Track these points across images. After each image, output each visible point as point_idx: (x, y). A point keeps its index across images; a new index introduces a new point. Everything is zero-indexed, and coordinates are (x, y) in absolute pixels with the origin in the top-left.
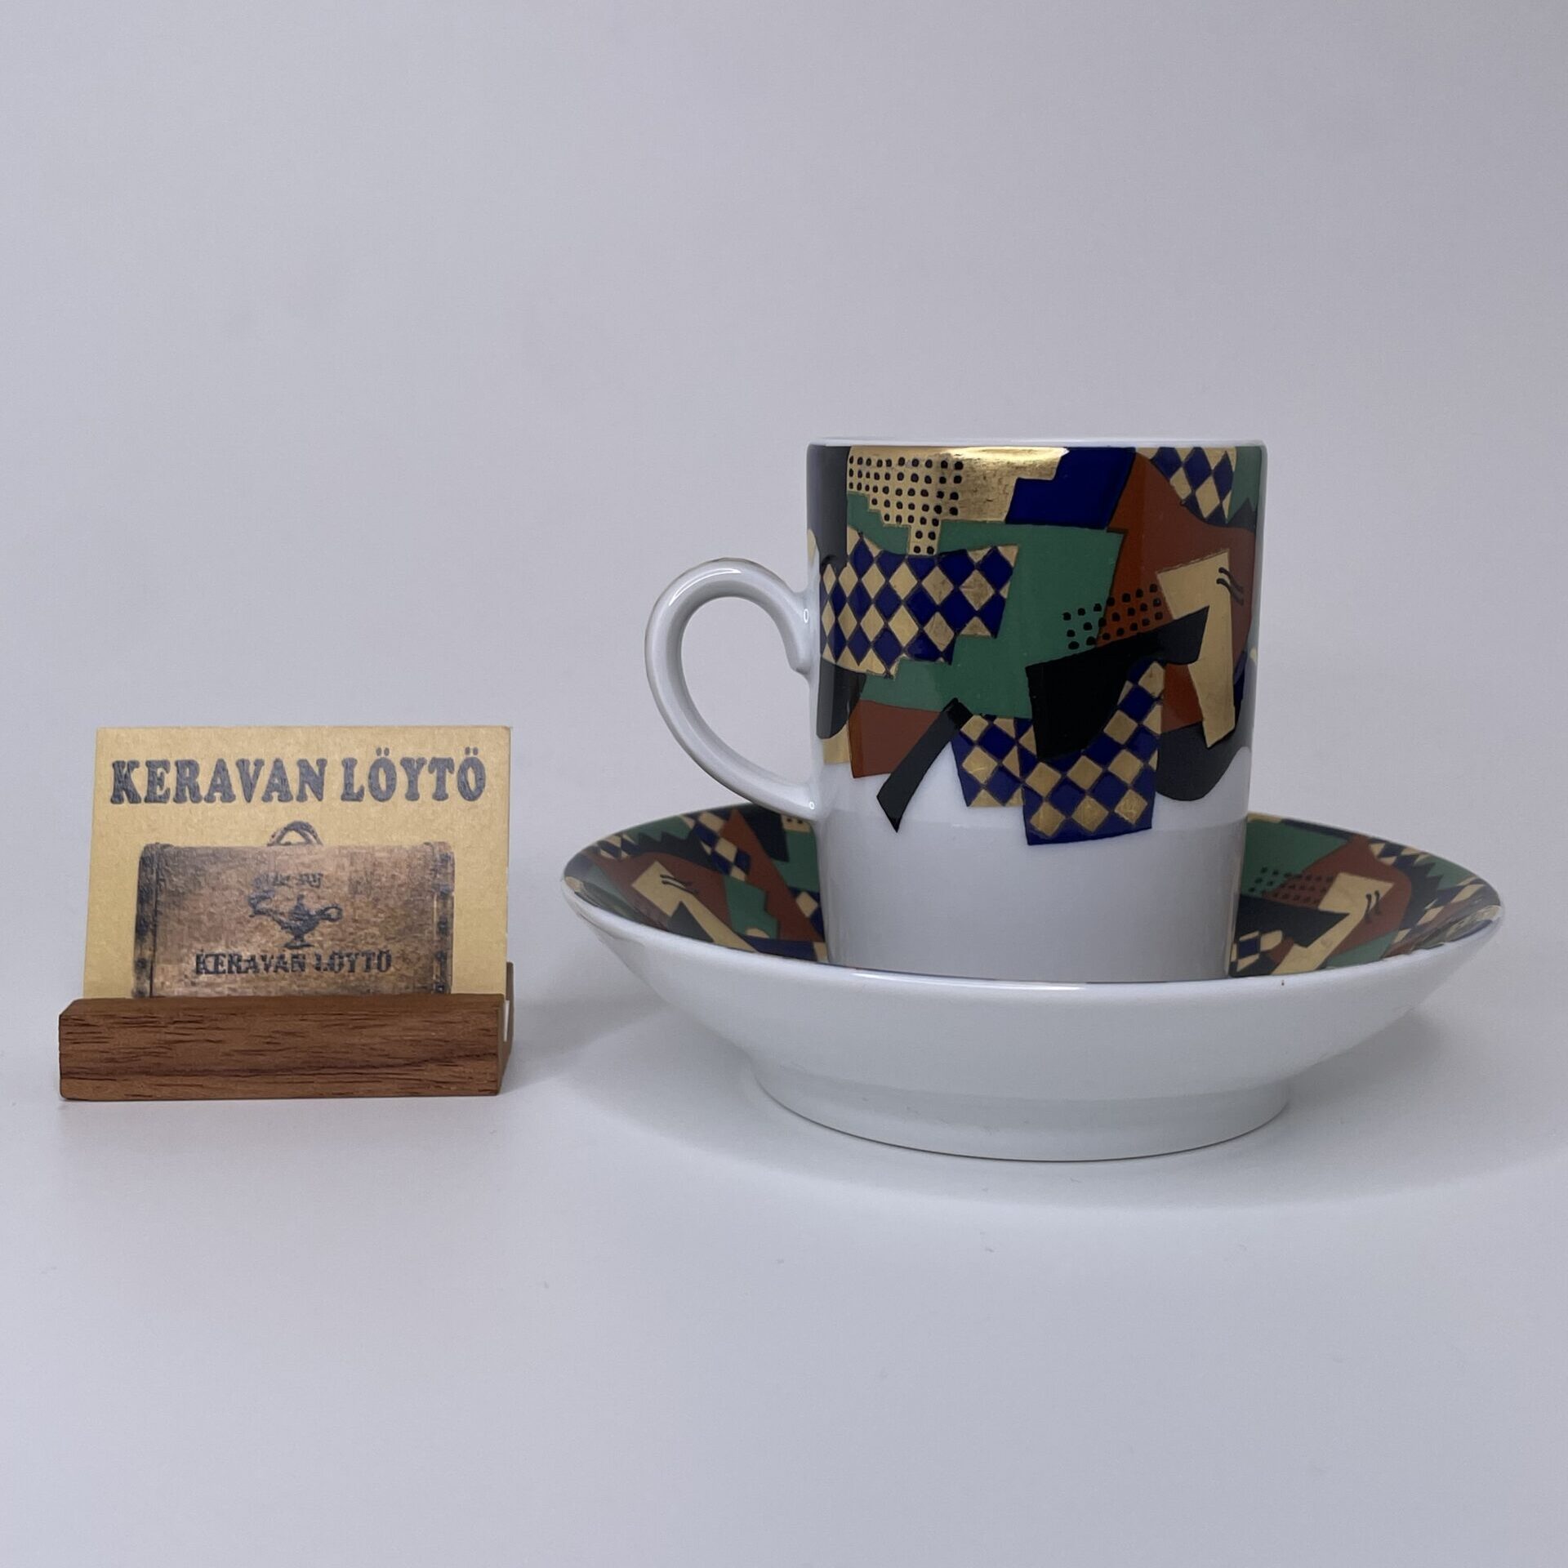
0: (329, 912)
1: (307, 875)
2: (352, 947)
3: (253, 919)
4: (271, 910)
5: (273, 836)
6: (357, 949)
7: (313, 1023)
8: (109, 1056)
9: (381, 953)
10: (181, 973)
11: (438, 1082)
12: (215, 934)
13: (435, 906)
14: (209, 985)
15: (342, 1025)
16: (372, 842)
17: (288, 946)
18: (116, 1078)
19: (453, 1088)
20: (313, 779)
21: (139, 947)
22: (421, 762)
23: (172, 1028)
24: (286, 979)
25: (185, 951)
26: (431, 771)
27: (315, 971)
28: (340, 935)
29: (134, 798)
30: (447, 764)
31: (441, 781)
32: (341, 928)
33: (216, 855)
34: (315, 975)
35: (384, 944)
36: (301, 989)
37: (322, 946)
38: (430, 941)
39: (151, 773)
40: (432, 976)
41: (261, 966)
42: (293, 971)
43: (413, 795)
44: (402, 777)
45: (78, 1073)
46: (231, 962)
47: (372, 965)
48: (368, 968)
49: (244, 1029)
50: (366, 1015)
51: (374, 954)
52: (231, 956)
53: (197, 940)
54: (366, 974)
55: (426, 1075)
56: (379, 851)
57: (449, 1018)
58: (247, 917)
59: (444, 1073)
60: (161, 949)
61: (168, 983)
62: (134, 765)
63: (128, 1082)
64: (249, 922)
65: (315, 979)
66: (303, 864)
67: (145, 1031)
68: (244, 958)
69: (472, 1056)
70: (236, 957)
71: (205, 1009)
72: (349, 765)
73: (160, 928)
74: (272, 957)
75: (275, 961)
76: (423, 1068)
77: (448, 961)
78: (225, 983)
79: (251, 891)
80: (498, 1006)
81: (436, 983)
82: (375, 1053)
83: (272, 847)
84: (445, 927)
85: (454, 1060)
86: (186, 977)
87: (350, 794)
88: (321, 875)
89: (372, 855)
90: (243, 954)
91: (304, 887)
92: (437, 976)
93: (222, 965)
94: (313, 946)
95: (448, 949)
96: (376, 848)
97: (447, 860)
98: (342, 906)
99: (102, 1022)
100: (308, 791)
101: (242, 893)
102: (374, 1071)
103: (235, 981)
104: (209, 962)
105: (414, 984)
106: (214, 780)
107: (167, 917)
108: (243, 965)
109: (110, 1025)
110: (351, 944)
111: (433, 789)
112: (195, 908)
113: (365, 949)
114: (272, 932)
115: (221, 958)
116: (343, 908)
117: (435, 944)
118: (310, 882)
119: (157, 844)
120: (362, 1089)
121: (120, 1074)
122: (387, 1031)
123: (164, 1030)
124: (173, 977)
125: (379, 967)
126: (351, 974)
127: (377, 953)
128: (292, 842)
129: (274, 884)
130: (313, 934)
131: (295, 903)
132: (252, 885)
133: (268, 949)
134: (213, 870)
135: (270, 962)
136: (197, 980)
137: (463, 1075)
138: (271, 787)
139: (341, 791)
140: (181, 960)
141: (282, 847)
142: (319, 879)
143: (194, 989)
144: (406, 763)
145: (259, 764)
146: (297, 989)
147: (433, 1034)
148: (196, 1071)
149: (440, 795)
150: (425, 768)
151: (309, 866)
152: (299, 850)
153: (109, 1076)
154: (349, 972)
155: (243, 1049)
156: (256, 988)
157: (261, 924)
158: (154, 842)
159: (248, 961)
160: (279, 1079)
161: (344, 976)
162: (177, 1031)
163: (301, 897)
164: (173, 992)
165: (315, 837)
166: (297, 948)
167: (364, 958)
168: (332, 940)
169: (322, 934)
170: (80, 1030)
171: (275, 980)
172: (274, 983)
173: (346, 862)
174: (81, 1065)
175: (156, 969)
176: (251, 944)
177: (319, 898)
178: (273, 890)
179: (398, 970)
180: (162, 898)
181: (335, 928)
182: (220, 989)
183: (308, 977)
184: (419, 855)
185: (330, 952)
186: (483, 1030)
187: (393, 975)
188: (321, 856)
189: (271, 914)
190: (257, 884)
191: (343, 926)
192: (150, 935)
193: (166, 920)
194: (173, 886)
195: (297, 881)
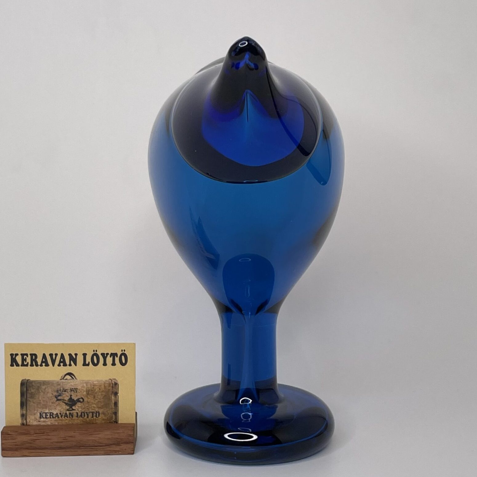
0: (80, 400)
1: (73, 389)
3: (57, 402)
4: (62, 399)
5: (62, 377)
6: (89, 411)
7: (78, 433)
8: (16, 444)
9: (97, 412)
10: (35, 418)
11: (115, 451)
12: (45, 407)
13: (113, 398)
14: (44, 422)
15: (86, 434)
16: (93, 379)
17: (68, 410)
19: (120, 452)
20: (73, 359)
21: (22, 410)
22: (107, 354)
23: (35, 435)
24: (68, 420)
25: (36, 411)
26: (110, 357)
27: (76, 417)
28: (83, 407)
29: (18, 365)
30: (116, 355)
31: (114, 360)
33: (45, 383)
35: (98, 409)
37: (78, 410)
38: (112, 408)
39: (23, 357)
40: (112, 419)
41: (60, 416)
42: (70, 417)
43: (105, 364)
44: (101, 359)
45: (7, 449)
46: (50, 415)
48: (93, 417)
50: (93, 431)
51: (94, 412)
52: (50, 413)
53: (40, 408)
55: (111, 449)
56: (95, 381)
57: (119, 432)
58: (55, 402)
59: (117, 448)
60: (28, 411)
61: (31, 421)
62: (17, 355)
63: (22, 451)
65: (77, 420)
66: (71, 385)
67: (27, 436)
68: (54, 414)
69: (126, 443)
70: (52, 414)
71: (44, 430)
72: (85, 355)
73: (28, 405)
74: (63, 413)
75: (64, 414)
76: (111, 447)
77: (117, 414)
78: (49, 421)
79: (56, 393)
80: (133, 427)
81: (114, 421)
82: (97, 442)
83: (62, 380)
84: (116, 404)
85: (120, 444)
86: (37, 419)
87: (85, 364)
88: (77, 389)
89: (93, 382)
91: (72, 392)
92: (114, 419)
93: (48, 416)
94: (75, 410)
95: (117, 411)
96: (94, 381)
97: (116, 384)
98: (84, 398)
99: (13, 433)
100: (72, 363)
101: (53, 394)
102: (96, 448)
103: (52, 421)
104: (44, 415)
105: (107, 421)
106: (42, 359)
108: (54, 416)
109: (16, 434)
110: (87, 410)
111: (111, 362)
112: (38, 399)
113: (91, 411)
114: (63, 406)
115: (47, 414)
119: (26, 379)
120: (92, 453)
121: (19, 449)
122: (100, 436)
123: (32, 436)
124: (33, 419)
125: (96, 416)
127: (95, 412)
128: (68, 379)
129: (63, 391)
130: (75, 407)
131: (70, 397)
133: (61, 411)
134: (44, 387)
135: (62, 415)
136: (40, 420)
137: (123, 448)
138: (60, 362)
139: (83, 363)
140: (35, 414)
141: (65, 380)
142: (77, 390)
143: (39, 423)
144: (103, 354)
145: (56, 355)
146: (71, 423)
147: (114, 436)
148: (42, 448)
149: (114, 364)
151: (73, 386)
152: (69, 381)
153: (16, 450)
154: (87, 418)
156: (58, 422)
157: (59, 403)
158: (24, 379)
159: (56, 415)
160: (67, 450)
161: (85, 419)
162: (37, 436)
163: (71, 396)
164: (33, 424)
165: (75, 377)
166: (71, 411)
167: (91, 414)
168: (81, 408)
169: (78, 407)
170: (8, 436)
172: (64, 421)
173: (85, 385)
174: (8, 447)
175: (28, 417)
176: (57, 409)
177: (77, 396)
178: (62, 393)
179: (102, 417)
180: (28, 396)
181: (82, 405)
182: (47, 423)
183: (74, 419)
184: (108, 382)
185: (81, 412)
186: (129, 435)
187: (100, 419)
188: (76, 383)
189: (62, 400)
190: (57, 391)
191: (85, 404)
192: (25, 407)
193: (30, 402)
194: (31, 392)
195: (69, 390)
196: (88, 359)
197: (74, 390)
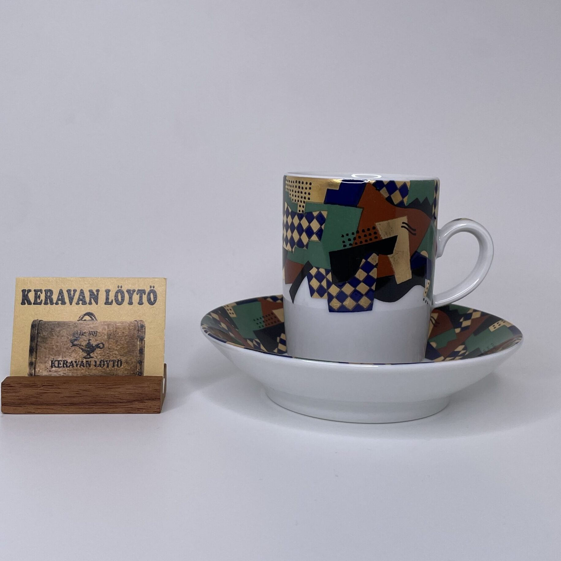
0: (99, 345)
2: (108, 358)
3: (72, 348)
4: (79, 344)
5: (80, 317)
6: (110, 359)
7: (93, 387)
8: (20, 398)
9: (118, 360)
10: (46, 367)
11: (138, 408)
12: (58, 353)
13: (138, 343)
14: (56, 372)
16: (115, 320)
17: (85, 358)
18: (22, 406)
19: (144, 411)
20: (94, 296)
21: (30, 357)
22: (134, 291)
23: (42, 388)
24: (84, 370)
25: (47, 359)
26: (137, 294)
27: (94, 367)
28: (104, 354)
29: (29, 303)
30: (143, 292)
31: (141, 298)
32: (104, 352)
33: (59, 324)
34: (94, 368)
35: (120, 357)
36: (89, 373)
37: (97, 358)
38: (137, 356)
39: (36, 294)
40: (137, 369)
41: (75, 365)
42: (86, 367)
43: (131, 303)
44: (127, 296)
45: (8, 404)
46: (64, 364)
47: (115, 365)
48: (114, 366)
49: (68, 388)
50: (113, 384)
51: (116, 361)
52: (64, 361)
53: (52, 355)
54: (113, 368)
55: (134, 406)
56: (118, 323)
57: (143, 385)
58: (70, 347)
59: (141, 405)
60: (38, 358)
61: (41, 371)
62: (29, 291)
63: (26, 408)
64: (70, 349)
65: (94, 370)
66: (90, 328)
67: (32, 389)
68: (69, 362)
69: (151, 399)
70: (66, 361)
71: (54, 381)
72: (108, 292)
73: (38, 350)
74: (79, 362)
75: (80, 363)
76: (133, 403)
77: (143, 364)
78: (61, 371)
79: (71, 337)
80: (161, 381)
81: (138, 372)
82: (116, 398)
83: (79, 321)
84: (142, 351)
85: (144, 401)
86: (47, 368)
87: (107, 303)
88: (97, 332)
89: (116, 325)
90: (68, 361)
91: (90, 336)
92: (138, 370)
93: (61, 365)
94: (94, 358)
95: (143, 359)
96: (117, 322)
97: (143, 326)
98: (104, 343)
99: (16, 385)
100: (92, 301)
101: (68, 338)
102: (116, 404)
103: (65, 370)
104: (56, 363)
105: (130, 372)
106: (59, 297)
107: (41, 346)
108: (68, 365)
109: (20, 387)
111: (138, 301)
112: (51, 343)
113: (112, 359)
114: (79, 353)
115: (60, 362)
116: (105, 344)
117: (138, 357)
118: (93, 334)
119: (38, 320)
120: (111, 411)
121: (23, 404)
122: (120, 390)
123: (39, 388)
124: (43, 369)
125: (118, 366)
126: (107, 368)
127: (117, 360)
128: (86, 319)
129: (80, 335)
130: (94, 354)
131: (88, 342)
132: (72, 335)
133: (77, 359)
134: (58, 329)
135: (78, 363)
136: (51, 370)
137: (148, 406)
138: (79, 299)
139: (105, 301)
140: (46, 362)
141: (83, 321)
142: (96, 334)
143: (50, 373)
144: (128, 291)
145: (75, 291)
146: (87, 373)
147: (137, 391)
148: (51, 404)
149: (141, 303)
150: (135, 293)
151: (92, 329)
152: (88, 323)
153: (19, 405)
154: (107, 367)
155: (68, 396)
156: (72, 373)
157: (75, 349)
158: (36, 319)
159: (70, 363)
160: (80, 407)
161: (105, 369)
162: (45, 389)
163: (89, 340)
164: (43, 374)
165: (95, 318)
166: (88, 358)
167: (112, 362)
168: (101, 356)
169: (97, 353)
170: (9, 388)
171: (79, 370)
172: (79, 371)
173: (106, 327)
174: (9, 401)
175: (37, 366)
176: (71, 356)
177: (96, 340)
178: (79, 337)
179: (124, 367)
180: (39, 340)
181: (102, 351)
182: (60, 373)
183: (92, 369)
184: (133, 325)
185: (100, 360)
186: (155, 390)
187: (123, 368)
188: (97, 325)
189: (79, 346)
190: (74, 335)
191: (105, 350)
192: (35, 353)
193: (41, 348)
194: (43, 335)
195: (88, 334)
196: (112, 297)
197: (93, 333)
